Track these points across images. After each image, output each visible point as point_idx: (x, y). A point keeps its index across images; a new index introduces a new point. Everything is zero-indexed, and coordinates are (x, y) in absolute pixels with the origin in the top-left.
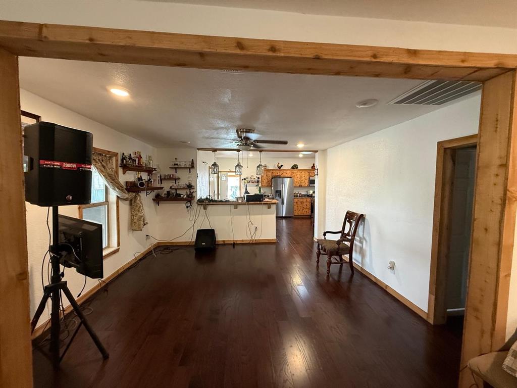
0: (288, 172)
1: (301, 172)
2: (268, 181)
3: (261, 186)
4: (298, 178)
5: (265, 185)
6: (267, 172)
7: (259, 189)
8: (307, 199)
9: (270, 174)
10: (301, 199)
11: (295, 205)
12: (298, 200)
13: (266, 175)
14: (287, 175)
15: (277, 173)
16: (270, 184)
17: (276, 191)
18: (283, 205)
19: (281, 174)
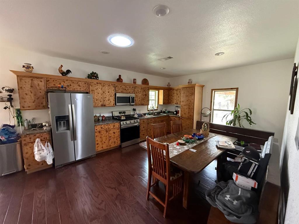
1: (104, 86)
2: (38, 97)
3: (21, 108)
4: (98, 93)
5: (29, 107)
6: (32, 80)
7: (17, 113)
8: (115, 125)
9: (40, 83)
10: (106, 126)
11: (97, 136)
12: (102, 128)
13: (31, 86)
14: (80, 89)
15: (58, 83)
16: (44, 104)
17: (56, 117)
18: (75, 141)
19: (68, 86)
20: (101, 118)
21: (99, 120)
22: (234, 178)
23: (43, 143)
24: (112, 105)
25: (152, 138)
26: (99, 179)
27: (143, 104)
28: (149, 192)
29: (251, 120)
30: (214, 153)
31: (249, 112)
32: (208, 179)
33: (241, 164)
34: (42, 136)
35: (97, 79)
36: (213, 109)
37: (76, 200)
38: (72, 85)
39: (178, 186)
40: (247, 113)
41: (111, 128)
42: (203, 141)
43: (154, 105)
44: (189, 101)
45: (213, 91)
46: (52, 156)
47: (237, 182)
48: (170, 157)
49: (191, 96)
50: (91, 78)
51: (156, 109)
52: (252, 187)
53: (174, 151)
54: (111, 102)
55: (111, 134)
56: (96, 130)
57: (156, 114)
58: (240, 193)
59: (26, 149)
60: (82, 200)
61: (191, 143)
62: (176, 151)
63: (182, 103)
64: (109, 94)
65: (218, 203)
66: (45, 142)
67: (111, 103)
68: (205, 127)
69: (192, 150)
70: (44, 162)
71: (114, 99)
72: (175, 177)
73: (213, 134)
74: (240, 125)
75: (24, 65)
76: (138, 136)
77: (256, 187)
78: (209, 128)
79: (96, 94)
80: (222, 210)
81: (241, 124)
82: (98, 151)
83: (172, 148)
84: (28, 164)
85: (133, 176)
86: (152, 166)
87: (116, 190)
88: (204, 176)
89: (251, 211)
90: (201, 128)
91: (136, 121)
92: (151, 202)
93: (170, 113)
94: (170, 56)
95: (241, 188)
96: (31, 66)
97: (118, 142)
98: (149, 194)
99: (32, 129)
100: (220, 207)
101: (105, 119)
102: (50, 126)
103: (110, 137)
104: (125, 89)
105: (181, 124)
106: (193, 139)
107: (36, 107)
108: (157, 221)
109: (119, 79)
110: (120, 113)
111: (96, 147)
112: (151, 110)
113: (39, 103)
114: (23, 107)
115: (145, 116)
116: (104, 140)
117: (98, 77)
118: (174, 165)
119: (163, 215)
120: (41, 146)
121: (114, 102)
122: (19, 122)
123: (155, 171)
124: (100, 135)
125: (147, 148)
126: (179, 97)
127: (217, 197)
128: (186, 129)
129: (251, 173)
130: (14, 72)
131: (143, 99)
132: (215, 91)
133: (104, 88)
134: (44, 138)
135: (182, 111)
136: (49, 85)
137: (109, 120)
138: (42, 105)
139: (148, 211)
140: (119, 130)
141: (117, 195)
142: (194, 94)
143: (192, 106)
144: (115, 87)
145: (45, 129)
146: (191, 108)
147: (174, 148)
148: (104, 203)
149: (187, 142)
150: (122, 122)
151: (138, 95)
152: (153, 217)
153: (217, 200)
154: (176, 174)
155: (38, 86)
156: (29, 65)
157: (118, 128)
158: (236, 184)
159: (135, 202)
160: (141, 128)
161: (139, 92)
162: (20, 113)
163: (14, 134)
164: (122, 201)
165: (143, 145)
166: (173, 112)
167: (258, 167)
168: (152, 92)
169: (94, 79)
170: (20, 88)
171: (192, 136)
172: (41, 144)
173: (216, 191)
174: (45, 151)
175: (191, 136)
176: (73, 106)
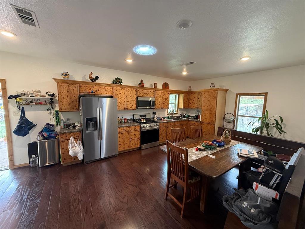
0: (108, 89)
1: (127, 90)
2: (73, 100)
3: (59, 110)
4: (122, 97)
5: (66, 109)
6: (68, 86)
7: (56, 114)
8: (136, 127)
9: (75, 89)
10: (128, 128)
11: (120, 137)
12: (124, 130)
13: (68, 91)
14: (106, 93)
15: (89, 88)
16: (77, 107)
17: (86, 118)
18: (101, 141)
19: (96, 91)
20: (123, 121)
21: (121, 122)
22: (254, 187)
23: (75, 141)
24: (134, 108)
25: (171, 142)
26: (121, 177)
27: (163, 108)
28: (167, 193)
29: (282, 128)
30: (235, 161)
31: (280, 120)
32: (228, 187)
33: (263, 174)
34: (75, 135)
35: (120, 84)
36: (238, 114)
37: (103, 192)
38: (99, 90)
39: (196, 191)
40: (276, 121)
41: (132, 130)
42: (223, 148)
43: (173, 109)
44: (211, 105)
45: (238, 96)
46: (82, 153)
47: (257, 191)
48: (189, 161)
49: (213, 100)
50: (116, 84)
51: (176, 113)
52: (273, 198)
53: (193, 156)
54: (133, 105)
55: (132, 136)
56: (119, 131)
57: (175, 117)
58: (259, 202)
59: (62, 145)
60: (108, 193)
61: (211, 149)
62: (195, 156)
63: (203, 108)
64: (131, 98)
65: (235, 208)
66: (77, 140)
67: (132, 107)
68: (227, 134)
69: (211, 156)
70: (76, 157)
71: (136, 103)
72: (193, 180)
73: (236, 142)
74: (268, 134)
75: (63, 73)
76: (157, 139)
77: (278, 198)
78: (231, 135)
79: (120, 98)
80: (239, 215)
81: (269, 132)
82: (120, 151)
83: (191, 153)
84: (63, 159)
85: (152, 177)
86: (171, 169)
87: (137, 187)
88: (224, 184)
89: (269, 221)
90: (222, 135)
91: (156, 125)
92: (168, 202)
93: (190, 118)
94: (192, 62)
95: (261, 198)
96: (68, 74)
97: (138, 144)
98: (167, 195)
99: (67, 128)
100: (237, 213)
101: (127, 121)
102: (81, 126)
103: (131, 139)
104: (146, 94)
105: (201, 130)
106: (213, 145)
107: (71, 109)
108: (174, 220)
109: (141, 84)
110: (141, 116)
111: (119, 147)
112: (170, 114)
113: (73, 106)
114: (61, 109)
115: (165, 120)
116: (126, 141)
117: (122, 82)
118: (192, 169)
119: (180, 216)
120: (74, 143)
121: (136, 106)
122: (57, 122)
123: (173, 174)
124: (122, 137)
125: (166, 151)
126: (200, 101)
127: (234, 203)
128: (207, 135)
129: (274, 184)
130: (55, 79)
131: (163, 103)
132: (240, 96)
133: (127, 92)
134: (77, 137)
135: (203, 116)
136: (81, 91)
137: (130, 122)
138: (75, 108)
139: (166, 210)
140: (140, 133)
141: (138, 192)
142: (216, 98)
143: (214, 111)
144: (137, 91)
145: (77, 129)
146: (212, 113)
147: (193, 153)
148: (126, 198)
149: (207, 148)
150: (142, 125)
151: (158, 99)
152: (171, 216)
153: (234, 206)
154: (194, 177)
155: (73, 91)
156: (66, 73)
157: (138, 131)
158: (256, 193)
159: (154, 200)
160: (161, 131)
161: (159, 96)
162: (58, 114)
163: (53, 132)
164: (142, 198)
165: (163, 148)
166: (194, 117)
167: (281, 178)
168: (172, 96)
169: (119, 84)
170: (59, 93)
171: (212, 142)
172: (74, 141)
173: (234, 197)
174: (78, 148)
175: (210, 143)
176: (101, 109)
